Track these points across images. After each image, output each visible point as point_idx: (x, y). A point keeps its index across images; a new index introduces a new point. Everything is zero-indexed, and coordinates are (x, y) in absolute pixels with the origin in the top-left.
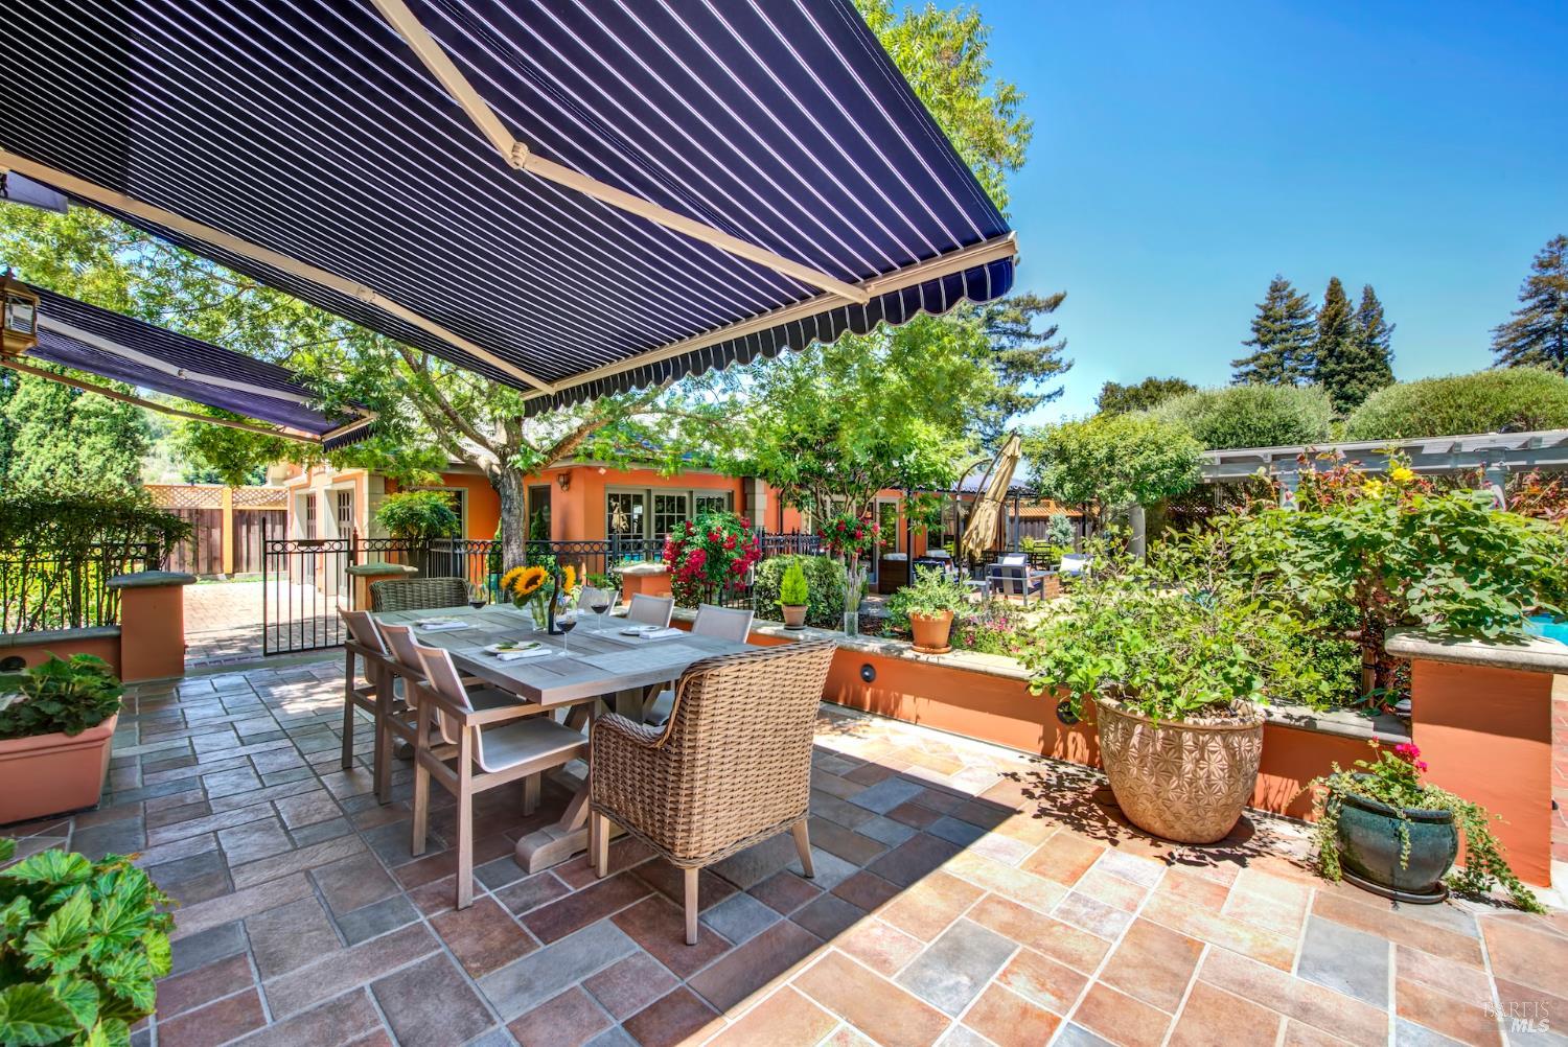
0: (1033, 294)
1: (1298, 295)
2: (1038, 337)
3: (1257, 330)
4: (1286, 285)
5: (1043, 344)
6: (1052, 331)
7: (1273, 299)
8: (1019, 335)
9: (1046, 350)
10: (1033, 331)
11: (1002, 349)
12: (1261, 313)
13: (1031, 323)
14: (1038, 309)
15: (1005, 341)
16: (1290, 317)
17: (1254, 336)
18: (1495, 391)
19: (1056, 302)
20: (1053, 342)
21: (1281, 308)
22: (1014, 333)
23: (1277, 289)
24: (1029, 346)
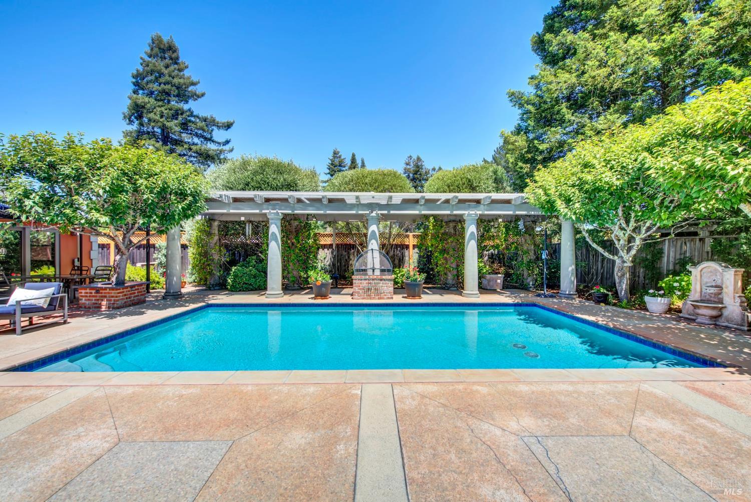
0: (214, 116)
1: (342, 158)
2: (219, 143)
3: (329, 169)
4: (338, 152)
5: (221, 147)
6: (227, 142)
7: (334, 157)
8: (206, 139)
9: (221, 151)
10: (215, 138)
11: (194, 144)
12: (330, 162)
13: (214, 133)
14: (219, 127)
15: (196, 140)
16: (340, 166)
17: (328, 171)
18: (380, 177)
19: (228, 126)
20: (227, 147)
21: (337, 161)
22: (202, 136)
23: (335, 153)
24: (211, 147)
